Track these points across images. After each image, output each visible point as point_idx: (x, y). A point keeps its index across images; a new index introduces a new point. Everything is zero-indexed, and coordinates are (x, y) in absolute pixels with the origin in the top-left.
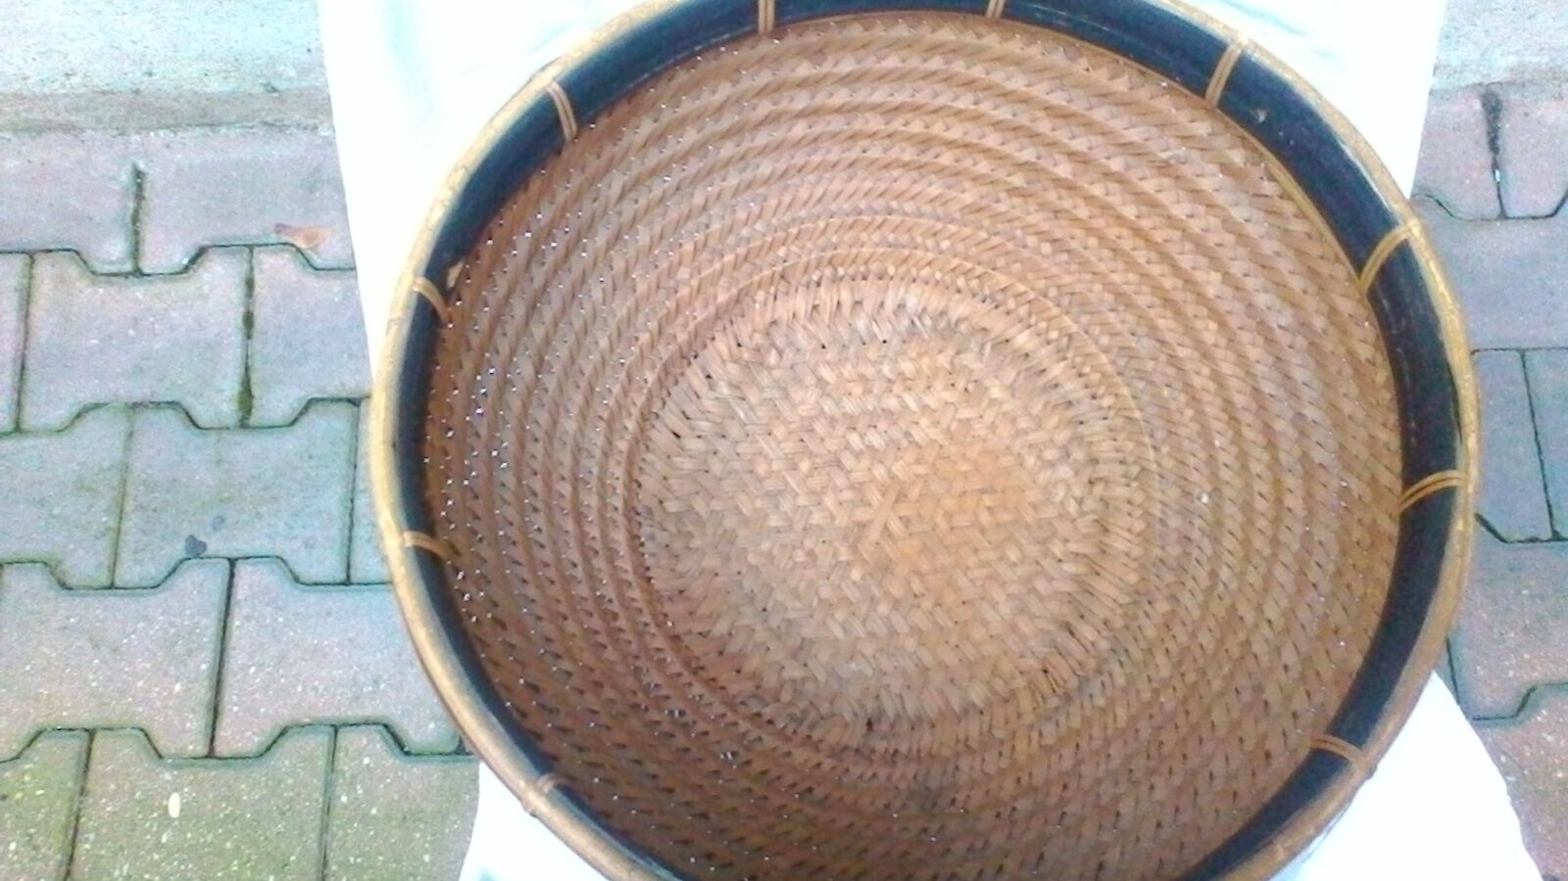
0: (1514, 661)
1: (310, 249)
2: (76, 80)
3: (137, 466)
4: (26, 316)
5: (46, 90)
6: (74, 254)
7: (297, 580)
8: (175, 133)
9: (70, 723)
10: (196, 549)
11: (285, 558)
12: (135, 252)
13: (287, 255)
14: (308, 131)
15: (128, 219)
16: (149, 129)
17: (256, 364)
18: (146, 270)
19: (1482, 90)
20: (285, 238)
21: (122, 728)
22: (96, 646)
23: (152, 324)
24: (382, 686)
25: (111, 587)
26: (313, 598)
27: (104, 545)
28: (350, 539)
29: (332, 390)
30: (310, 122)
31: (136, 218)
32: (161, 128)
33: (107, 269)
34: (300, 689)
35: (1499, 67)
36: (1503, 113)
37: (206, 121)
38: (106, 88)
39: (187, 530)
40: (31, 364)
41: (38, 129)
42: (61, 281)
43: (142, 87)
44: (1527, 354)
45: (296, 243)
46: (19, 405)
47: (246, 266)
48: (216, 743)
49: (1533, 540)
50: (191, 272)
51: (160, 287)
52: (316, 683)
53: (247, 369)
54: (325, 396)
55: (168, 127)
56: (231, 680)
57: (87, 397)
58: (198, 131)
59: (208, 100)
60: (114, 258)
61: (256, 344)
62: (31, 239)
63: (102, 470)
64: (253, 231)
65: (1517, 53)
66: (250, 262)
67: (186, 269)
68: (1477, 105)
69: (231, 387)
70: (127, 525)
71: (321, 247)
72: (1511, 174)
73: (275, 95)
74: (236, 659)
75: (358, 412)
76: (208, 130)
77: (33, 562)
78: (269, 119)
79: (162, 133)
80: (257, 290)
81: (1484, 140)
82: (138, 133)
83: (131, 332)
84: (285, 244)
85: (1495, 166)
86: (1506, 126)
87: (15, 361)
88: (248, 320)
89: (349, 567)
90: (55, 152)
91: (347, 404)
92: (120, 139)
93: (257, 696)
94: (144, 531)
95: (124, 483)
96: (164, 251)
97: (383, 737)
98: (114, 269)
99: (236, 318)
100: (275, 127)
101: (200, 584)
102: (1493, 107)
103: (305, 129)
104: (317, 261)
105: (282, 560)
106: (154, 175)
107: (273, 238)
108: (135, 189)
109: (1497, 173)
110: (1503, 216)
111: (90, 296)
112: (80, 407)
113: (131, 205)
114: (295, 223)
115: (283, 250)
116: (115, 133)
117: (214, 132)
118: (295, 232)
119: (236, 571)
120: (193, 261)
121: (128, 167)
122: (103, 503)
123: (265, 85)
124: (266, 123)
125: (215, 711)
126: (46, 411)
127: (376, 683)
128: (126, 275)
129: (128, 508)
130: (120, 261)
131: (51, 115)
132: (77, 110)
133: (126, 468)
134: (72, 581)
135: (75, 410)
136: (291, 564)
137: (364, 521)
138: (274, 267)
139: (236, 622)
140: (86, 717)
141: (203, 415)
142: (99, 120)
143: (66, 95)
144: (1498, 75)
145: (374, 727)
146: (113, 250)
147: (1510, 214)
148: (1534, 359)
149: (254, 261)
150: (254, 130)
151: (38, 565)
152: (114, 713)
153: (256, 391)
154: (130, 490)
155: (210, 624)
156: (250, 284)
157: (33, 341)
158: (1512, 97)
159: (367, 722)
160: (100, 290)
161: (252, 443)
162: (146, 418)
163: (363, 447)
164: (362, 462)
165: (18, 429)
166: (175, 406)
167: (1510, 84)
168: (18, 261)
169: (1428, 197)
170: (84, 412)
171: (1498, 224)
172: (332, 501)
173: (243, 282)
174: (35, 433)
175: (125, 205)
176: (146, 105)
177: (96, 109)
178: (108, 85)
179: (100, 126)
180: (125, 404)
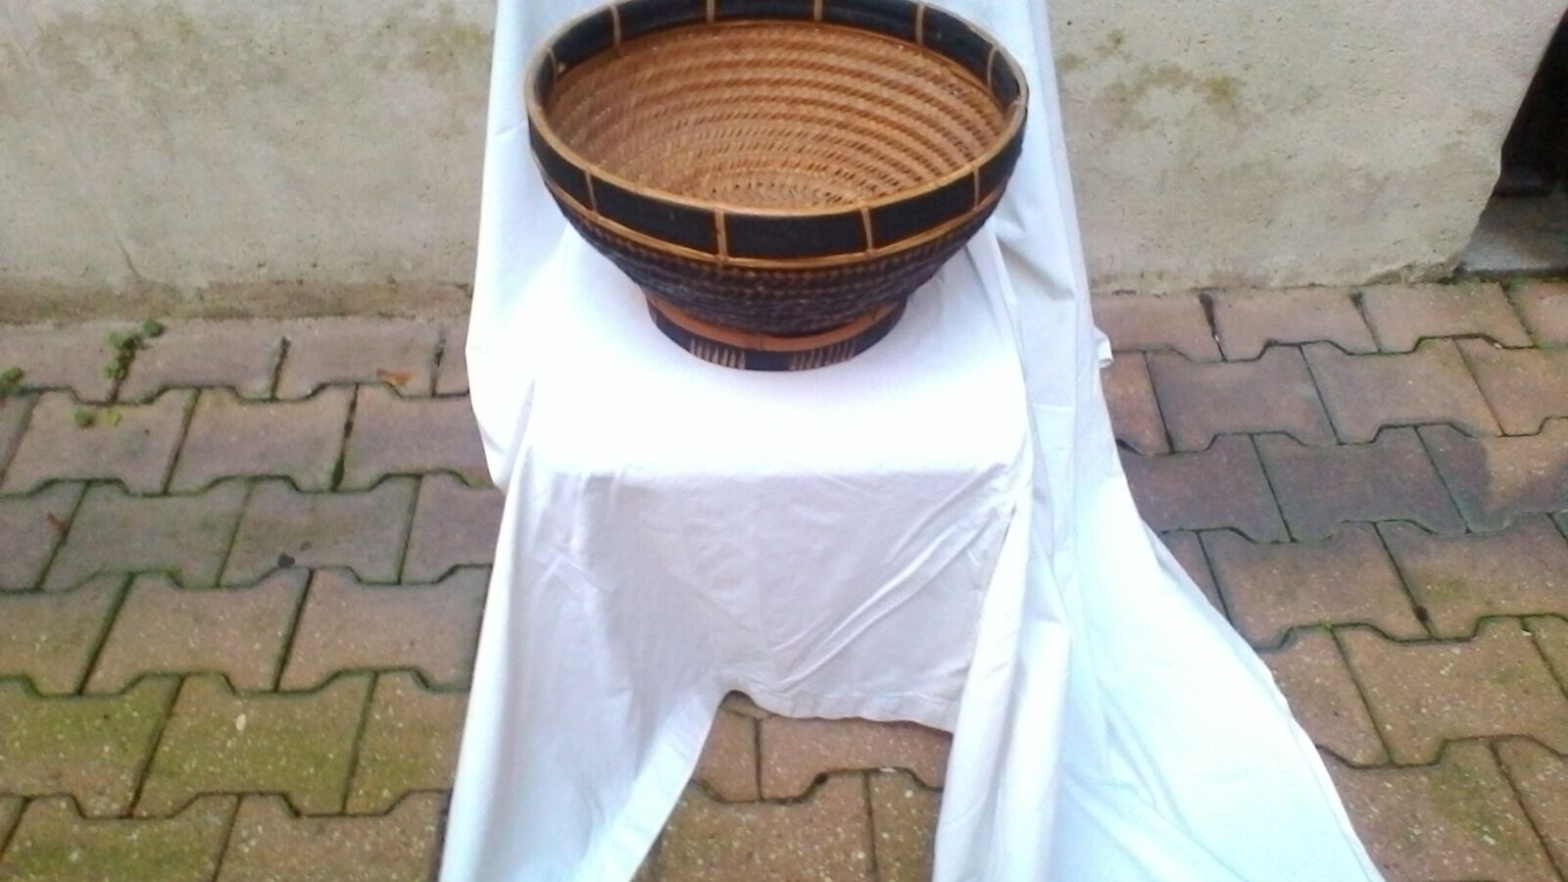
0: (1273, 612)
1: (400, 385)
2: (264, 270)
3: (251, 512)
4: (187, 422)
5: (241, 281)
6: (231, 389)
7: (359, 580)
8: (317, 319)
9: (167, 670)
10: (286, 562)
11: (353, 567)
12: (274, 387)
13: (382, 389)
14: (408, 320)
15: (273, 369)
16: (299, 316)
17: (351, 454)
18: (280, 398)
19: (1200, 293)
20: (384, 378)
21: (207, 673)
22: (197, 619)
23: (279, 428)
24: (417, 646)
25: (217, 585)
26: (370, 591)
27: (215, 562)
28: (404, 558)
29: (403, 467)
30: (412, 312)
31: (279, 368)
32: (307, 316)
33: (251, 397)
34: (352, 647)
35: (1202, 275)
36: (1215, 306)
37: (340, 310)
38: (281, 279)
39: (281, 549)
40: (185, 453)
41: (220, 315)
42: (219, 404)
43: (305, 278)
44: (1255, 437)
45: (390, 381)
46: (170, 477)
47: (351, 396)
48: (281, 682)
49: (1277, 542)
50: (312, 399)
51: (289, 407)
52: (366, 644)
53: (342, 456)
54: (397, 472)
55: (311, 315)
56: (300, 642)
57: (221, 472)
58: (333, 318)
59: (346, 290)
60: (258, 390)
61: (353, 440)
62: (201, 379)
63: (223, 516)
64: (360, 374)
65: (1211, 261)
66: (356, 393)
67: (308, 397)
68: (1197, 301)
69: (329, 465)
70: (236, 548)
71: (407, 384)
72: (1224, 336)
73: (393, 286)
74: (305, 628)
75: (419, 483)
76: (339, 318)
77: (160, 571)
78: (383, 310)
79: (307, 320)
80: (358, 408)
81: (1204, 319)
82: (291, 319)
83: (262, 434)
84: (383, 382)
85: (1214, 334)
86: (1218, 313)
87: (173, 449)
88: (348, 427)
89: (400, 573)
90: (231, 332)
91: (412, 478)
92: (277, 323)
93: (318, 651)
94: (248, 552)
95: (237, 524)
96: (295, 383)
97: (413, 678)
98: (257, 397)
99: (340, 426)
100: (386, 316)
101: (286, 584)
102: (1208, 304)
103: (406, 318)
104: (404, 391)
105: (350, 569)
106: (296, 343)
107: (374, 379)
108: (281, 351)
109: (1217, 338)
110: (1224, 359)
111: (234, 411)
112: (216, 478)
113: (277, 360)
114: (390, 369)
115: (381, 386)
116: (274, 318)
117: (342, 320)
118: (391, 374)
119: (315, 575)
120: (316, 392)
121: (279, 338)
122: (220, 535)
123: (388, 277)
124: (381, 313)
125: (283, 662)
126: (190, 477)
127: (412, 644)
128: (265, 400)
129: (238, 538)
130: (263, 392)
131: (236, 305)
132: (255, 299)
133: (241, 515)
134: (186, 583)
135: (211, 481)
136: (357, 571)
138: (372, 397)
139: (310, 605)
140: (183, 664)
141: (305, 482)
142: (267, 308)
143: (252, 284)
144: (1205, 282)
145: (407, 672)
146: (260, 385)
147: (1229, 358)
148: (1260, 440)
149: (358, 393)
150: (373, 318)
151: (162, 573)
152: (204, 663)
153: (347, 470)
154: (242, 527)
155: (289, 605)
156: (353, 406)
157: (190, 439)
158: (1219, 297)
159: (402, 669)
160: (245, 409)
161: (338, 500)
162: (261, 486)
163: (421, 501)
164: (419, 510)
165: (165, 492)
166: (287, 479)
167: (1217, 289)
168: (188, 394)
169: (1172, 350)
170: (217, 482)
171: (1221, 364)
172: (395, 533)
173: (348, 405)
174: (178, 494)
175: (272, 360)
176: (303, 294)
177: (268, 298)
178: (284, 275)
179: (266, 313)
180: (248, 478)
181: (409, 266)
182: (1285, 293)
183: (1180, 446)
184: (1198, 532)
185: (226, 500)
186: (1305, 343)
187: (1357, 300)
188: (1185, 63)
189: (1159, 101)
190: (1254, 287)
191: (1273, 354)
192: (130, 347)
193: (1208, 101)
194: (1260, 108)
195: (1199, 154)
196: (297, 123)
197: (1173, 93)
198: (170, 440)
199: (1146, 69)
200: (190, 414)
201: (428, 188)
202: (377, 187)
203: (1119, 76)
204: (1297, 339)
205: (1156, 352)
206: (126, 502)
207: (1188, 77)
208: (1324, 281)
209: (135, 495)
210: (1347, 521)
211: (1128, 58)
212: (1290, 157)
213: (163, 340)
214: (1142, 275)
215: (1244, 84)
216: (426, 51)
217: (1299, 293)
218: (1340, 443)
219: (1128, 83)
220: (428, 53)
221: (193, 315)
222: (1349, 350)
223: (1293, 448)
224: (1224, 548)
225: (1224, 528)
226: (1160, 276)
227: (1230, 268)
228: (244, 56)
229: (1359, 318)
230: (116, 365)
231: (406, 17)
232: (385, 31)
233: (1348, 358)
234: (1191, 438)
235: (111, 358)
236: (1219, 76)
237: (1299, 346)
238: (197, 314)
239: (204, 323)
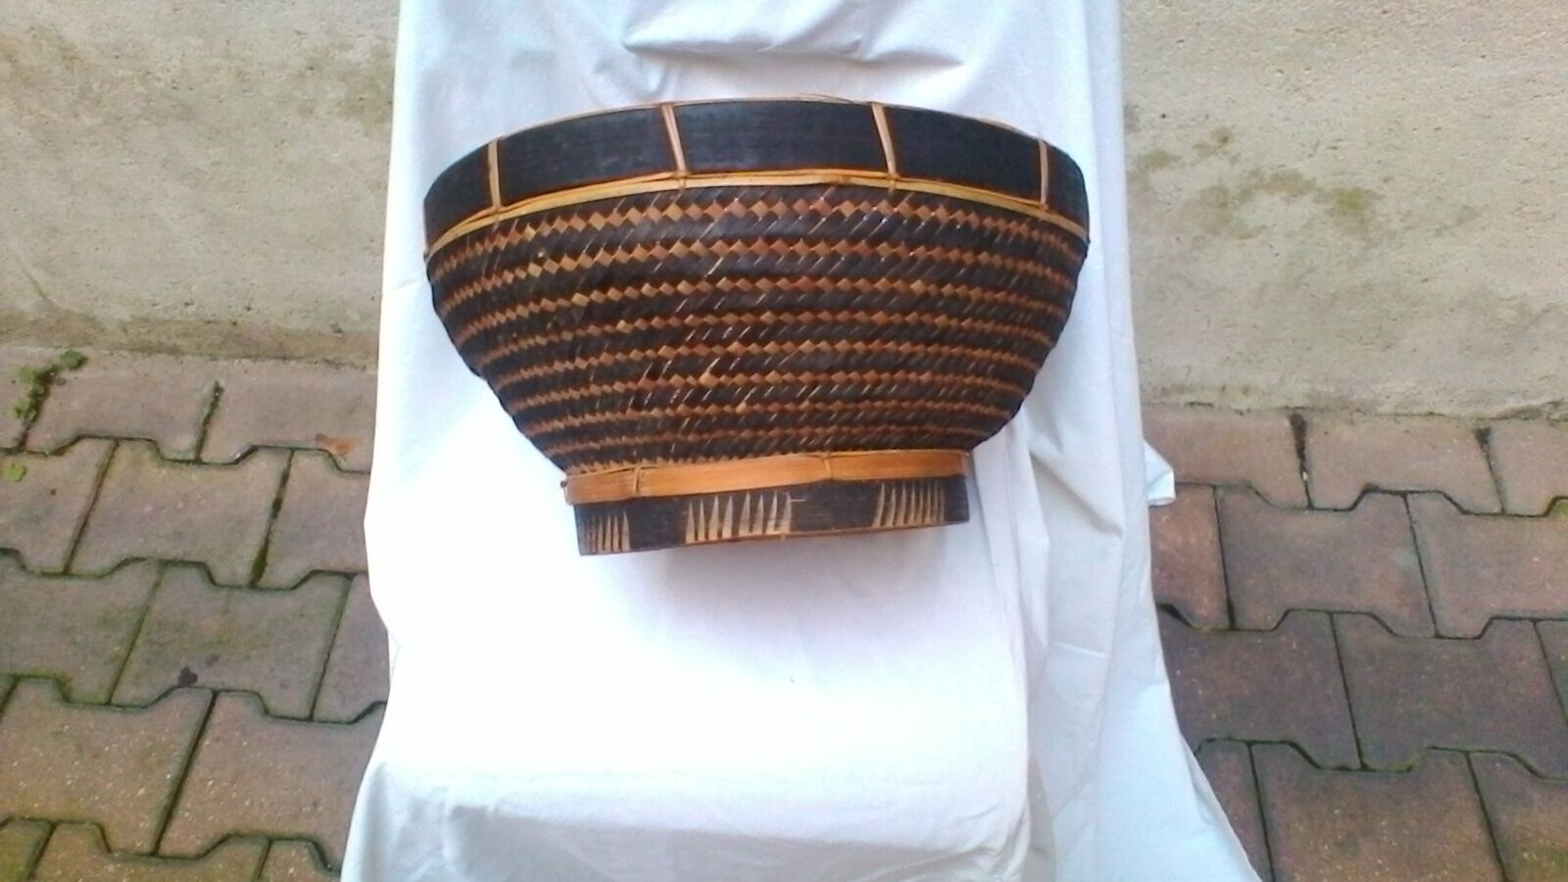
0: (1328, 870)
1: (341, 455)
2: (191, 309)
3: (156, 608)
4: (99, 484)
5: (167, 317)
6: (151, 444)
7: (266, 712)
8: (255, 362)
9: (37, 813)
10: (188, 679)
11: (261, 693)
12: (200, 446)
13: (320, 458)
14: (358, 370)
15: (201, 421)
16: (235, 356)
17: (275, 538)
18: (205, 460)
19: (1291, 412)
20: (321, 445)
21: (83, 822)
22: (79, 748)
23: (200, 500)
24: (320, 809)
25: (108, 703)
26: (278, 728)
27: (111, 670)
28: (320, 685)
29: (333, 564)
30: (362, 362)
31: (207, 421)
32: (244, 358)
33: (173, 456)
34: (247, 803)
35: (1297, 393)
36: (1308, 430)
37: (281, 354)
38: (212, 319)
39: (184, 662)
40: (92, 523)
41: (148, 349)
42: (136, 462)
43: (239, 320)
44: (1335, 616)
45: (331, 451)
46: (73, 553)
47: (285, 465)
48: (163, 843)
49: (1344, 769)
50: (240, 464)
51: (213, 472)
52: (263, 800)
53: (267, 542)
54: (327, 569)
55: (248, 357)
56: (189, 790)
57: (126, 552)
58: (273, 362)
59: (287, 335)
60: (181, 448)
61: (280, 523)
62: (120, 428)
63: (126, 610)
64: (297, 437)
65: (1309, 381)
66: (290, 460)
67: (237, 461)
68: (1287, 423)
69: (251, 554)
70: (134, 655)
71: (348, 455)
72: (1314, 473)
73: (339, 335)
74: (199, 772)
75: (350, 585)
76: (281, 362)
77: (47, 678)
78: (330, 358)
79: (244, 361)
80: (290, 482)
81: (1292, 448)
82: (226, 359)
83: (180, 505)
84: (320, 450)
85: (1303, 469)
86: (1311, 441)
87: (80, 519)
88: (277, 505)
89: (314, 706)
90: (159, 367)
91: (342, 578)
92: (211, 364)
93: (208, 805)
94: (148, 662)
95: (141, 621)
96: (223, 444)
97: (310, 853)
98: (179, 457)
99: (266, 503)
100: (335, 364)
101: (185, 708)
102: (1299, 426)
103: (356, 368)
104: (343, 464)
105: (259, 695)
106: (230, 391)
107: (312, 444)
108: (212, 399)
109: (1305, 475)
110: (1311, 507)
111: (155, 475)
112: (123, 559)
113: (206, 411)
114: (332, 434)
115: (318, 455)
116: (207, 358)
117: (284, 364)
118: (331, 441)
119: (218, 701)
120: (244, 456)
121: (211, 384)
122: (119, 635)
123: (332, 326)
124: (327, 361)
125: (168, 815)
126: (93, 559)
127: (315, 805)
128: (188, 462)
129: (139, 642)
130: (187, 451)
131: (163, 339)
132: (185, 335)
133: (145, 610)
134: (75, 696)
135: (118, 561)
136: (265, 698)
137: (336, 670)
138: (309, 467)
139: (207, 742)
140: (54, 809)
141: (222, 574)
142: (199, 347)
143: (180, 321)
144: (1299, 401)
145: (303, 843)
146: (183, 443)
147: (1316, 505)
148: (1343, 622)
149: (293, 461)
150: (317, 365)
151: (50, 681)
152: (79, 809)
153: (270, 560)
154: (145, 629)
155: (184, 740)
156: (285, 478)
157: (99, 505)
158: (1315, 420)
159: (299, 838)
160: (164, 471)
161: (257, 601)
162: (173, 573)
163: (348, 612)
164: (344, 623)
165: (66, 572)
166: (200, 565)
167: (1312, 409)
168: (104, 446)
169: (1248, 488)
170: (124, 563)
171: (1306, 512)
172: (312, 652)
173: (281, 475)
174: (79, 576)
175: (201, 411)
176: (238, 335)
177: (199, 336)
178: (214, 315)
179: (198, 351)
180: (160, 560)
181: (356, 317)
182: (1395, 420)
183: (1241, 622)
184: (1250, 744)
185: (132, 586)
186: (1412, 492)
187: (1483, 437)
188: (1305, 169)
189: (1267, 208)
190: (1358, 410)
191: (1369, 505)
192: (46, 379)
193: (1331, 213)
194: (1395, 225)
195: (1312, 270)
196: (213, 164)
197: (1287, 201)
198: (77, 507)
199: (1255, 173)
200: (104, 472)
201: (372, 241)
202: (312, 236)
203: (1220, 179)
204: (1402, 489)
205: (1230, 488)
206: (21, 579)
207: (1310, 186)
208: (1446, 411)
209: (32, 573)
210: (1435, 748)
211: (1234, 160)
212: (1426, 280)
213: (84, 374)
214: (1224, 388)
215: (1380, 198)
216: (358, 97)
217: (1416, 423)
218: (1438, 636)
219: (1232, 186)
220: (361, 99)
221: (117, 347)
222: (1465, 508)
223: (1381, 639)
224: (1280, 770)
225: (1282, 742)
226: (1246, 391)
227: (1332, 389)
228: (141, 89)
229: (1482, 464)
230: (27, 401)
231: (332, 58)
232: (309, 73)
233: (1463, 518)
234: (1258, 613)
235: (22, 394)
236: (1349, 188)
237: (1404, 495)
238: (119, 347)
239: (130, 357)
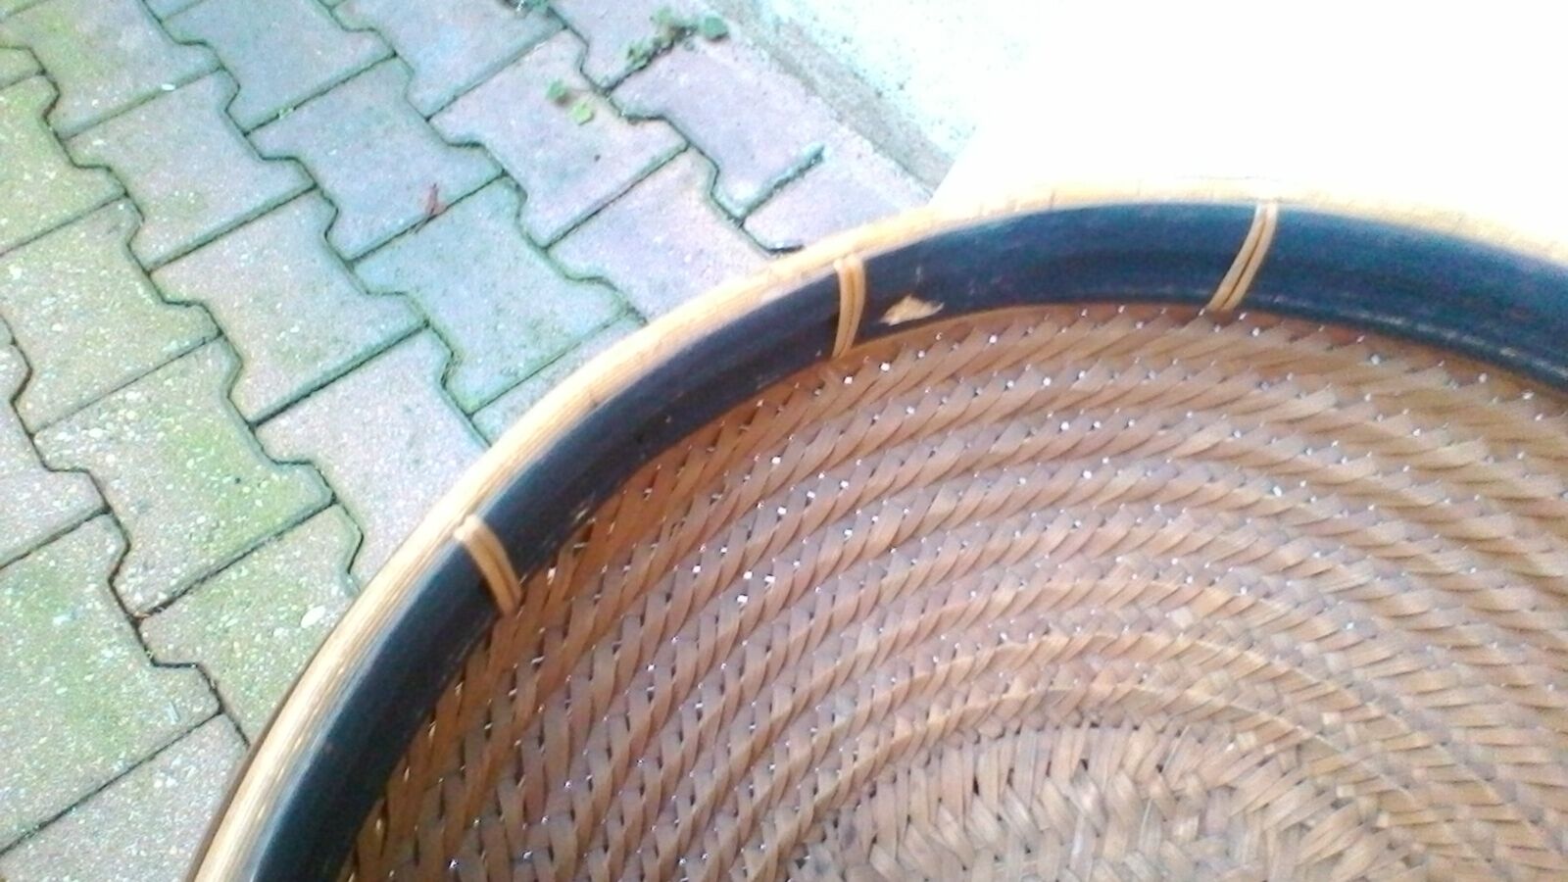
2: (846, 48)
3: (584, 352)
4: (638, 181)
5: (821, 41)
6: (715, 171)
8: (875, 151)
9: (331, 479)
12: (753, 208)
15: (775, 181)
16: (860, 131)
18: (747, 226)
21: (354, 520)
22: (410, 444)
23: (709, 266)
25: (469, 416)
27: (500, 382)
31: (781, 185)
32: (869, 139)
33: (723, 200)
37: (906, 162)
38: (861, 74)
40: (604, 215)
41: (789, 67)
42: (687, 180)
43: (886, 94)
46: (565, 234)
50: (775, 256)
51: (743, 245)
55: (874, 143)
57: (610, 271)
58: (892, 164)
59: (923, 145)
60: (736, 197)
62: (699, 133)
63: (560, 331)
67: (774, 251)
70: (529, 385)
77: (448, 345)
79: (866, 143)
82: (850, 129)
83: (688, 258)
87: (598, 202)
90: (783, 92)
92: (833, 123)
95: (562, 354)
96: (776, 223)
98: (728, 205)
106: (829, 165)
108: (804, 164)
111: (693, 203)
112: (599, 274)
113: (790, 173)
116: (835, 115)
117: (902, 174)
120: (785, 250)
121: (817, 145)
122: (533, 353)
126: (575, 255)
128: (730, 217)
129: (543, 374)
130: (738, 204)
131: (806, 64)
132: (828, 75)
133: (575, 345)
134: (452, 384)
135: (593, 273)
140: (345, 487)
142: (834, 95)
143: (829, 55)
146: (740, 190)
151: (447, 350)
152: (362, 504)
154: (560, 363)
157: (622, 202)
160: (703, 210)
165: (546, 249)
168: (676, 141)
170: (596, 280)
174: (552, 262)
175: (784, 171)
176: (875, 110)
177: (840, 84)
178: (865, 71)
179: (830, 101)
180: (628, 303)
185: (582, 311)
192: (680, 34)
198: (601, 187)
200: (655, 168)
206: (504, 227)
209: (520, 227)
213: (714, 51)
221: (760, 43)
230: (648, 46)
235: (647, 36)
238: (766, 45)
239: (766, 63)
